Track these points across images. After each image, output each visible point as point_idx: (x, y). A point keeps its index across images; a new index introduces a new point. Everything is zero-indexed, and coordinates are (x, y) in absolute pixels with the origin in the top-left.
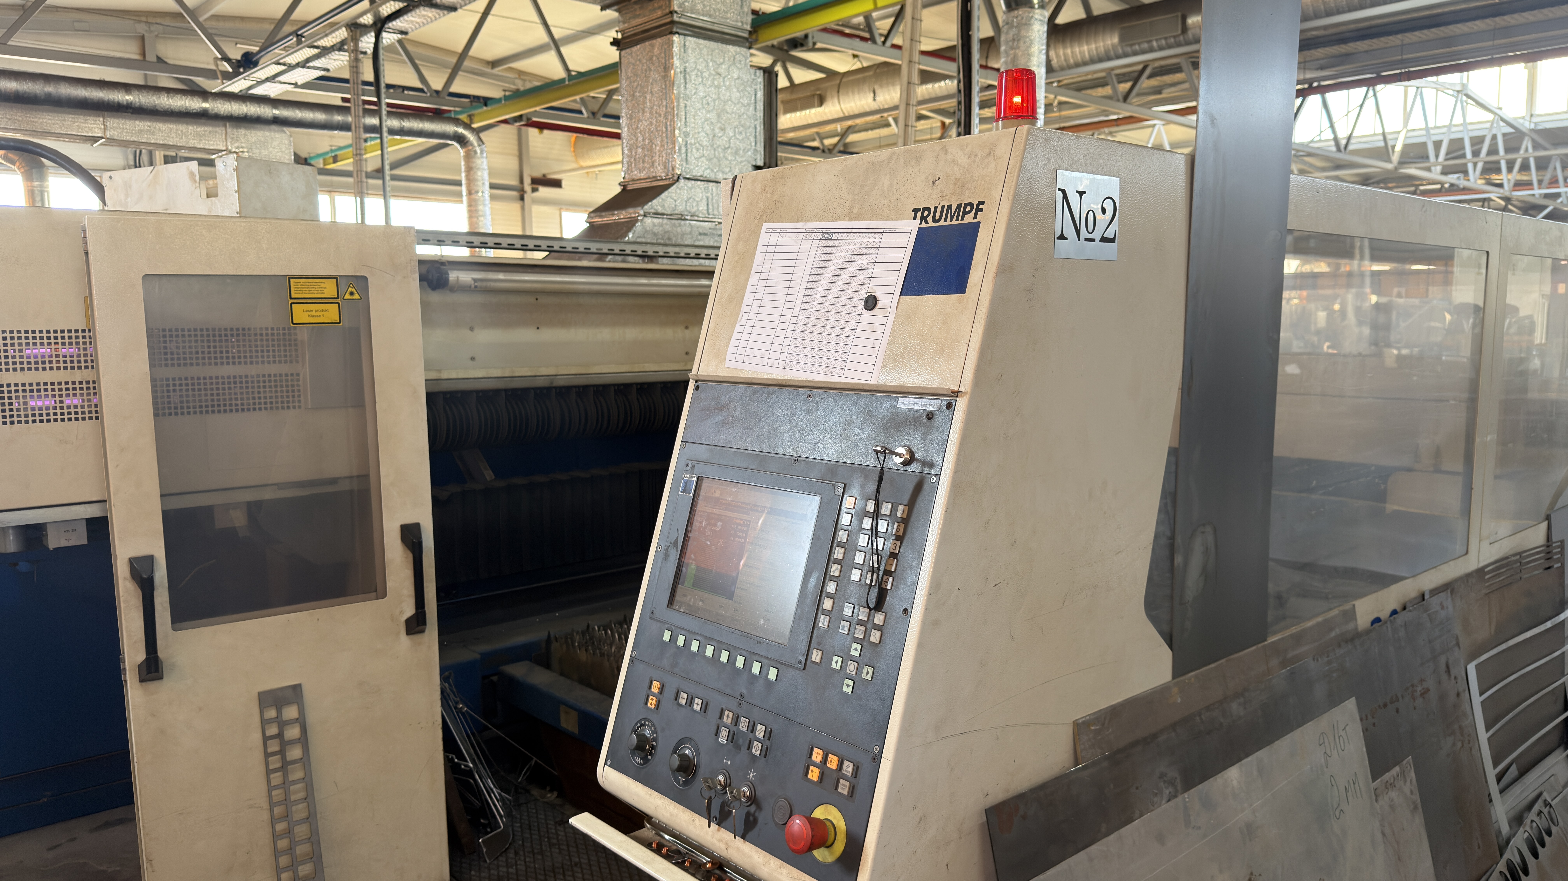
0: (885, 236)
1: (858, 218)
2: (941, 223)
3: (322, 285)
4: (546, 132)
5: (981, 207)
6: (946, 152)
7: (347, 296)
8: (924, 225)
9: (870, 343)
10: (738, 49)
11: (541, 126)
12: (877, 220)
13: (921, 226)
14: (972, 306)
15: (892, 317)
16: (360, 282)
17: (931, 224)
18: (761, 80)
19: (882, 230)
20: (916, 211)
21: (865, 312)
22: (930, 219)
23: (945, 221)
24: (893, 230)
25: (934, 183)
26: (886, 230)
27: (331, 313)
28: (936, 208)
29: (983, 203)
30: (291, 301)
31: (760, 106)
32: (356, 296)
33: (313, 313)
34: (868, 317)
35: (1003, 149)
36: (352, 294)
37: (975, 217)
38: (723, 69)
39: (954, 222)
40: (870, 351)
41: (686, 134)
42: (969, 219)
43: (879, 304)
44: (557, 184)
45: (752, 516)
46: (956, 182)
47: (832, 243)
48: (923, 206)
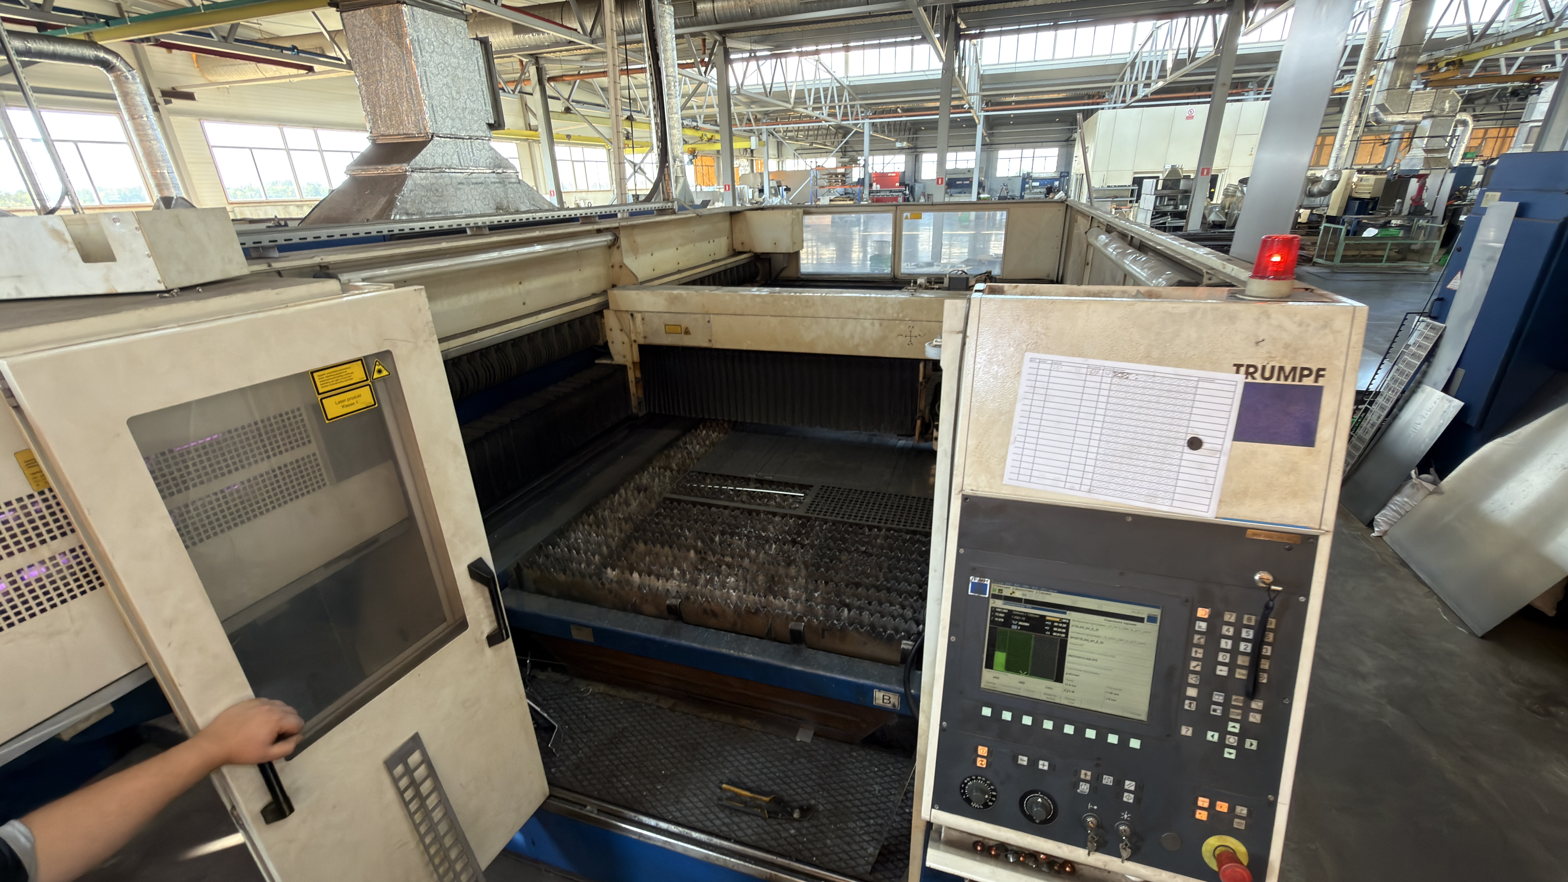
0: (1201, 384)
1: (1160, 362)
2: (1273, 381)
3: (349, 371)
4: (174, 51)
5: (1322, 373)
6: (1269, 317)
7: (376, 375)
8: (1250, 380)
9: (1202, 480)
10: (458, 21)
11: (169, 47)
12: (1187, 368)
13: (1247, 381)
14: (1324, 458)
15: (1224, 459)
16: (385, 356)
17: (1259, 380)
18: (479, 49)
19: (1196, 379)
20: (1238, 366)
21: (1187, 449)
22: (1257, 375)
23: (1278, 379)
24: (1212, 381)
25: (1257, 343)
26: (1200, 379)
27: (364, 398)
28: (1264, 367)
29: (1323, 370)
30: (320, 397)
31: (483, 73)
32: (385, 373)
33: (346, 403)
34: (1191, 455)
35: (1341, 323)
36: (380, 371)
37: (1316, 381)
38: (448, 39)
39: (1289, 382)
40: (1204, 487)
41: (431, 97)
42: (1308, 381)
43: (1205, 446)
44: (190, 96)
45: (1071, 615)
46: (1287, 346)
47: (1130, 383)
48: (1246, 362)
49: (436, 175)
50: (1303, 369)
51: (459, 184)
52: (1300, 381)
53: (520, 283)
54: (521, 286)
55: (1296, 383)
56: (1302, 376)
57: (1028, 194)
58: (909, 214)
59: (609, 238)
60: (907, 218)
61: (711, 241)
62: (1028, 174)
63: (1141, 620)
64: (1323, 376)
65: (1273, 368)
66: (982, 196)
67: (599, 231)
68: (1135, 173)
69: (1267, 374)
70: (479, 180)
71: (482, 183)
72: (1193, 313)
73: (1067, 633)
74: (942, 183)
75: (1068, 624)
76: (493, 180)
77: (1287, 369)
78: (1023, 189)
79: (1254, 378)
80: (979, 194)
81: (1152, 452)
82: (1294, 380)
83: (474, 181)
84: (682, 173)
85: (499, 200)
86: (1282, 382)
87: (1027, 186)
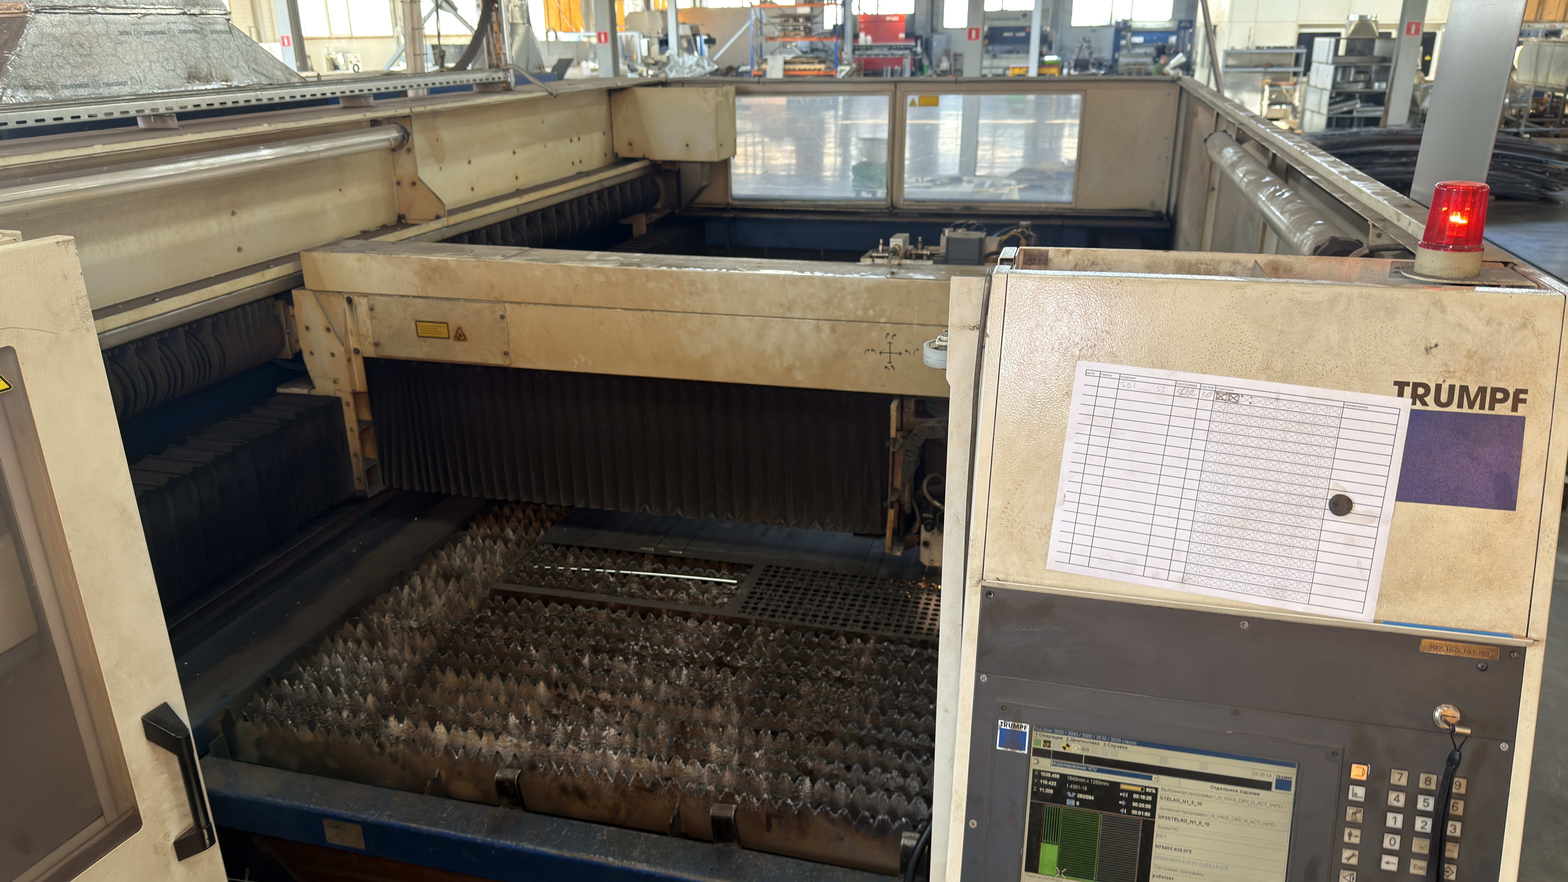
1: (1285, 378)
2: (1453, 408)
5: (1522, 396)
6: (1443, 309)
8: (1419, 406)
13: (1414, 407)
14: (1530, 528)
15: (1385, 529)
16: (4, 357)
17: (1432, 407)
19: (1341, 404)
22: (1430, 399)
23: (1460, 405)
24: (1363, 407)
25: (1428, 350)
28: (1439, 387)
29: (1525, 392)
34: (1334, 523)
35: (1547, 324)
37: (1514, 408)
39: (1476, 410)
40: (1356, 573)
42: (1503, 409)
43: (1356, 508)
45: (1160, 782)
46: (1470, 355)
47: (1241, 410)
48: (1412, 379)
49: (80, 17)
50: (1495, 390)
51: (121, 33)
52: (1492, 408)
53: (233, 214)
54: (234, 219)
55: (1486, 411)
56: (1494, 401)
57: (1125, 56)
58: (916, 98)
59: (393, 134)
60: (913, 104)
61: (575, 139)
62: (1125, 22)
63: (1266, 786)
64: (1524, 401)
65: (1452, 388)
66: (1047, 58)
67: (375, 123)
68: (1302, 26)
69: (1444, 398)
70: (158, 28)
71: (162, 33)
72: (1333, 302)
73: (1153, 811)
74: (977, 37)
75: (1155, 796)
76: (183, 27)
77: (1473, 391)
78: (1117, 48)
79: (1424, 403)
80: (1041, 55)
81: (1278, 518)
82: (1482, 407)
83: (148, 28)
84: (522, 17)
85: (192, 62)
86: (1466, 409)
87: (1123, 42)
